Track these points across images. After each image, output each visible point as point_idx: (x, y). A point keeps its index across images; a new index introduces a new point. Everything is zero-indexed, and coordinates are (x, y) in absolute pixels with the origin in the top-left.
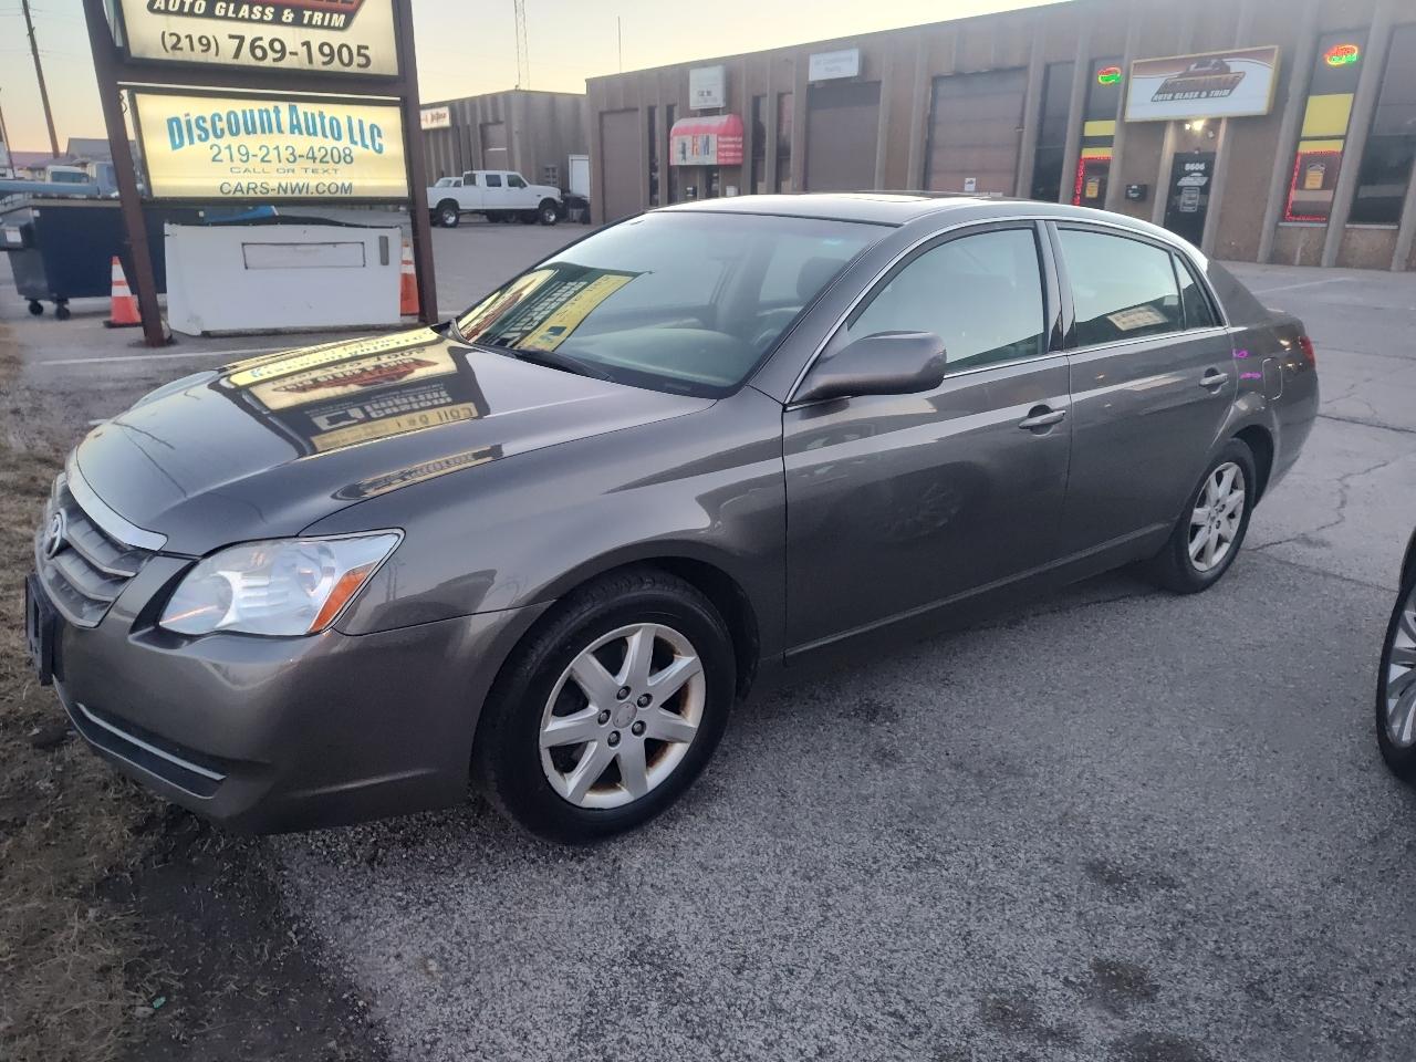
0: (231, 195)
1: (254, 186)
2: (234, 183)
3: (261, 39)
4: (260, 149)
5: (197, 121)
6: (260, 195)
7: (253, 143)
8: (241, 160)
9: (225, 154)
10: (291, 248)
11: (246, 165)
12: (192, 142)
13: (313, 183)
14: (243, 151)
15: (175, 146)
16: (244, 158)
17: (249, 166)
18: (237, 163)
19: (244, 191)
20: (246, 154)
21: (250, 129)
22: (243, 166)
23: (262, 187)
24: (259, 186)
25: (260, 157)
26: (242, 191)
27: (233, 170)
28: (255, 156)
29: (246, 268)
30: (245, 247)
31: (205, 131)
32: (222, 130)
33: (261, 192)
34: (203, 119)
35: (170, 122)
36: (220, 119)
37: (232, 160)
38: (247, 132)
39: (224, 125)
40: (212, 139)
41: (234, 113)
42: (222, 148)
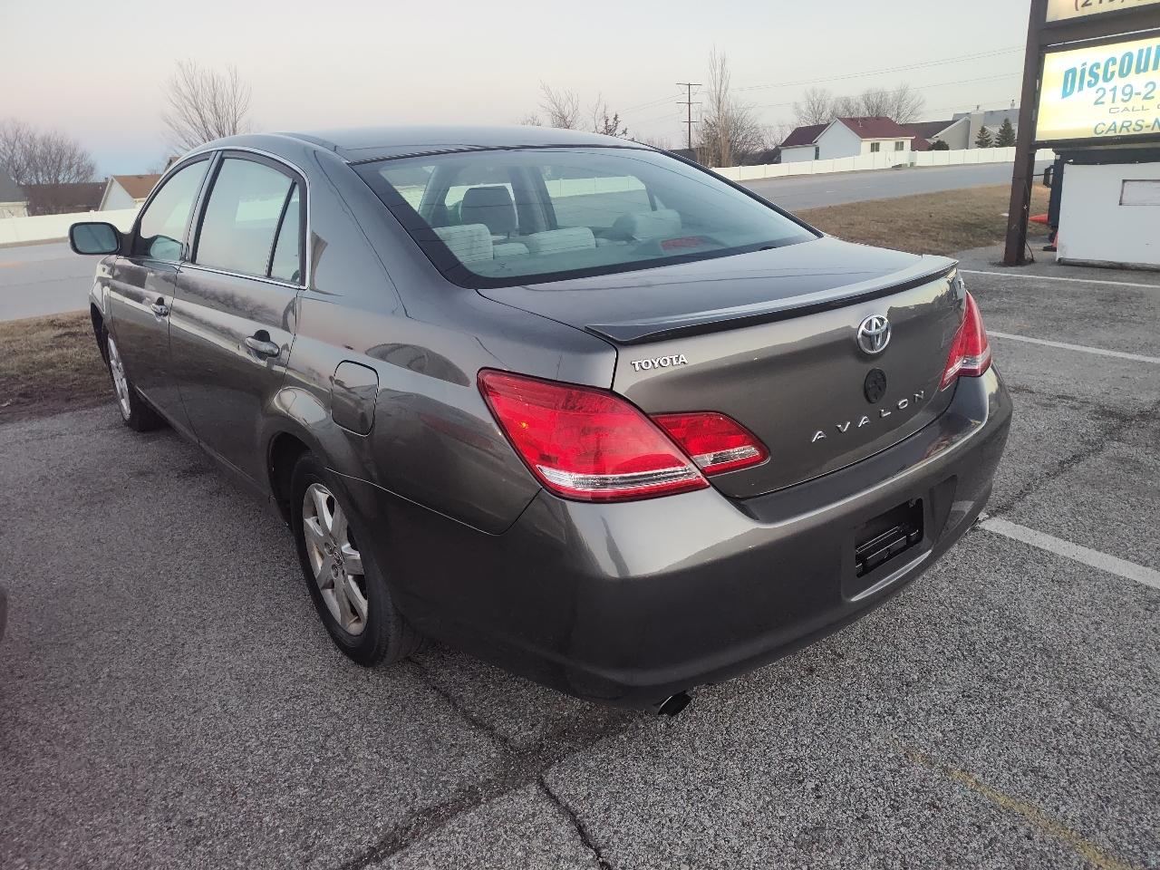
0: (1103, 135)
1: (1128, 124)
2: (1108, 124)
4: (1146, 86)
5: (1092, 68)
6: (1132, 133)
7: (1137, 81)
8: (1123, 100)
9: (1109, 95)
11: (1126, 105)
12: (1081, 88)
14: (1128, 90)
15: (1065, 95)
16: (1126, 98)
17: (1129, 105)
18: (1118, 103)
19: (1118, 130)
20: (1129, 94)
21: (1142, 67)
22: (1123, 105)
23: (1137, 124)
24: (1134, 123)
25: (1143, 95)
26: (1115, 130)
27: (1112, 111)
28: (1139, 94)
29: (1120, 204)
30: (1126, 184)
31: (1096, 76)
32: (1113, 73)
33: (1134, 130)
34: (1098, 65)
35: (1067, 73)
36: (1114, 63)
37: (1113, 101)
38: (1138, 71)
39: (1116, 68)
40: (1101, 83)
41: (1130, 55)
42: (1107, 90)
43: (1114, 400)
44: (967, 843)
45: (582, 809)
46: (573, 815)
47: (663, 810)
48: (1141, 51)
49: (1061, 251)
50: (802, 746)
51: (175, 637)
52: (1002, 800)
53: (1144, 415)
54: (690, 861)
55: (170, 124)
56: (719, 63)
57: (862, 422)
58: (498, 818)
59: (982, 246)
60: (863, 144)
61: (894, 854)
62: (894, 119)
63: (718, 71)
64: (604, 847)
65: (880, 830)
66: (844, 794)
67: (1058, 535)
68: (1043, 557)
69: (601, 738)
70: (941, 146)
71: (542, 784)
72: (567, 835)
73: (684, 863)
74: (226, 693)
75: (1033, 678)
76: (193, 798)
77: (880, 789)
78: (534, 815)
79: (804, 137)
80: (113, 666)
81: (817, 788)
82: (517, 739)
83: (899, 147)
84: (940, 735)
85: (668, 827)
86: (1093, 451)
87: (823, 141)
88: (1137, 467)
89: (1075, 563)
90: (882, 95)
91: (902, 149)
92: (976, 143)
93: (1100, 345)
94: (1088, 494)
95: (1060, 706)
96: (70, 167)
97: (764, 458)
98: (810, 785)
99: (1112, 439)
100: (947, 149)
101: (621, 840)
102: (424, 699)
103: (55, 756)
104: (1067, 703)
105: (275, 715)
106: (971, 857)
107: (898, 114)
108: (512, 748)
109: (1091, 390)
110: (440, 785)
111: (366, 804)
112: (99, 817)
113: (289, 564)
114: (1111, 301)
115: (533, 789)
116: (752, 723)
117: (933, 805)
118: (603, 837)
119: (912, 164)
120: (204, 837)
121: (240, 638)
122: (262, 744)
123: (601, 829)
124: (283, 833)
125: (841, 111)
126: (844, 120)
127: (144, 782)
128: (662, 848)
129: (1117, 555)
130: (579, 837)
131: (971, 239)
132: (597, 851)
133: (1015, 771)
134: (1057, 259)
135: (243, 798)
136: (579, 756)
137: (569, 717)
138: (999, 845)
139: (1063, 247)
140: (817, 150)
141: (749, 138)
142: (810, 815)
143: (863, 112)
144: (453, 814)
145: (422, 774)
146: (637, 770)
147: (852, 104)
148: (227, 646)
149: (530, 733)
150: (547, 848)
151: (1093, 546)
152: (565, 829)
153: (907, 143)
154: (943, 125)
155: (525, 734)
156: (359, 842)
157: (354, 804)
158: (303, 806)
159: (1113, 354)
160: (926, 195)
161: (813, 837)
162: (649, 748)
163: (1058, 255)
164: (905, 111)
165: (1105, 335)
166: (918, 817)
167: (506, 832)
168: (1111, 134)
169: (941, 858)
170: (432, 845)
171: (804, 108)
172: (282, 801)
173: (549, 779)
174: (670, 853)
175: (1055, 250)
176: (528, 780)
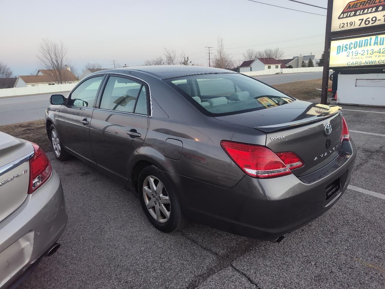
0: (350, 66)
1: (357, 62)
2: (351, 62)
3: (369, 18)
4: (362, 51)
5: (345, 46)
6: (358, 65)
7: (359, 50)
8: (355, 55)
9: (351, 54)
10: (372, 81)
11: (356, 57)
12: (342, 52)
13: (377, 60)
14: (357, 52)
15: (338, 53)
16: (356, 55)
17: (357, 57)
18: (354, 56)
19: (354, 64)
20: (357, 54)
21: (360, 46)
22: (355, 57)
23: (360, 63)
24: (359, 62)
25: (361, 54)
26: (353, 64)
27: (352, 58)
28: (360, 53)
29: (356, 86)
30: (357, 80)
31: (347, 48)
32: (352, 47)
33: (359, 64)
34: (347, 45)
35: (338, 47)
36: (352, 44)
37: (352, 56)
38: (359, 47)
39: (353, 46)
40: (348, 50)
41: (357, 42)
42: (350, 52)
43: (367, 147)
44: (365, 278)
45: (248, 273)
46: (245, 275)
47: (272, 272)
48: (360, 41)
49: (338, 100)
50: (307, 252)
51: (100, 226)
52: (370, 266)
53: (377, 151)
54: (285, 287)
55: (40, 59)
56: (220, 41)
57: (326, 154)
58: (223, 277)
59: (312, 99)
60: (265, 66)
61: (344, 282)
62: (275, 58)
63: (220, 44)
64: (258, 284)
65: (337, 275)
66: (324, 266)
67: (363, 188)
68: (360, 194)
69: (246, 252)
70: (290, 67)
71: (232, 266)
72: (246, 281)
73: (283, 287)
74: (124, 243)
75: (368, 230)
76: (125, 275)
77: (334, 264)
78: (233, 275)
79: (247, 64)
80: (83, 236)
81: (315, 264)
82: (220, 253)
83: (277, 67)
84: (346, 247)
85: (275, 277)
86: (365, 162)
87: (253, 65)
88: (380, 167)
89: (371, 196)
90: (270, 51)
91: (278, 68)
92: (301, 66)
93: (358, 130)
94: (367, 175)
95: (379, 238)
96: (3, 73)
97: (303, 165)
98: (313, 263)
99: (370, 158)
100: (292, 68)
101: (262, 281)
102: (187, 242)
103: (75, 264)
104: (380, 237)
105: (142, 248)
106: (367, 282)
107: (276, 57)
108: (219, 256)
109: (359, 144)
110: (201, 268)
111: (181, 274)
112: (97, 282)
113: (128, 202)
114: (357, 116)
115: (230, 268)
116: (290, 246)
117: (351, 268)
118: (257, 281)
119: (282, 73)
120: (133, 286)
121: (121, 225)
122: (141, 257)
123: (255, 279)
124: (158, 284)
125: (258, 56)
126: (259, 59)
127: (107, 271)
128: (275, 283)
129: (382, 193)
130: (249, 281)
131: (308, 97)
132: (256, 285)
133: (372, 257)
134: (337, 103)
135: (141, 274)
136: (241, 258)
137: (234, 246)
138: (374, 278)
139: (339, 99)
140: (251, 68)
141: (229, 64)
142: (316, 272)
143: (265, 56)
144: (209, 276)
145: (194, 265)
146: (260, 261)
147: (261, 54)
148: (118, 228)
149: (223, 251)
150: (241, 285)
151: (374, 191)
152: (244, 279)
153: (279, 66)
154: (291, 60)
155: (222, 252)
156: (182, 285)
157: (177, 274)
158: (161, 276)
159: (363, 132)
160: (292, 83)
161: (319, 278)
162: (262, 255)
163: (337, 102)
164: (278, 56)
165: (359, 127)
166: (348, 271)
167: (227, 281)
168: (352, 65)
169: (358, 283)
170: (205, 286)
171: (246, 55)
172: (154, 274)
173: (234, 265)
174: (278, 285)
175: (336, 100)
176: (228, 266)
